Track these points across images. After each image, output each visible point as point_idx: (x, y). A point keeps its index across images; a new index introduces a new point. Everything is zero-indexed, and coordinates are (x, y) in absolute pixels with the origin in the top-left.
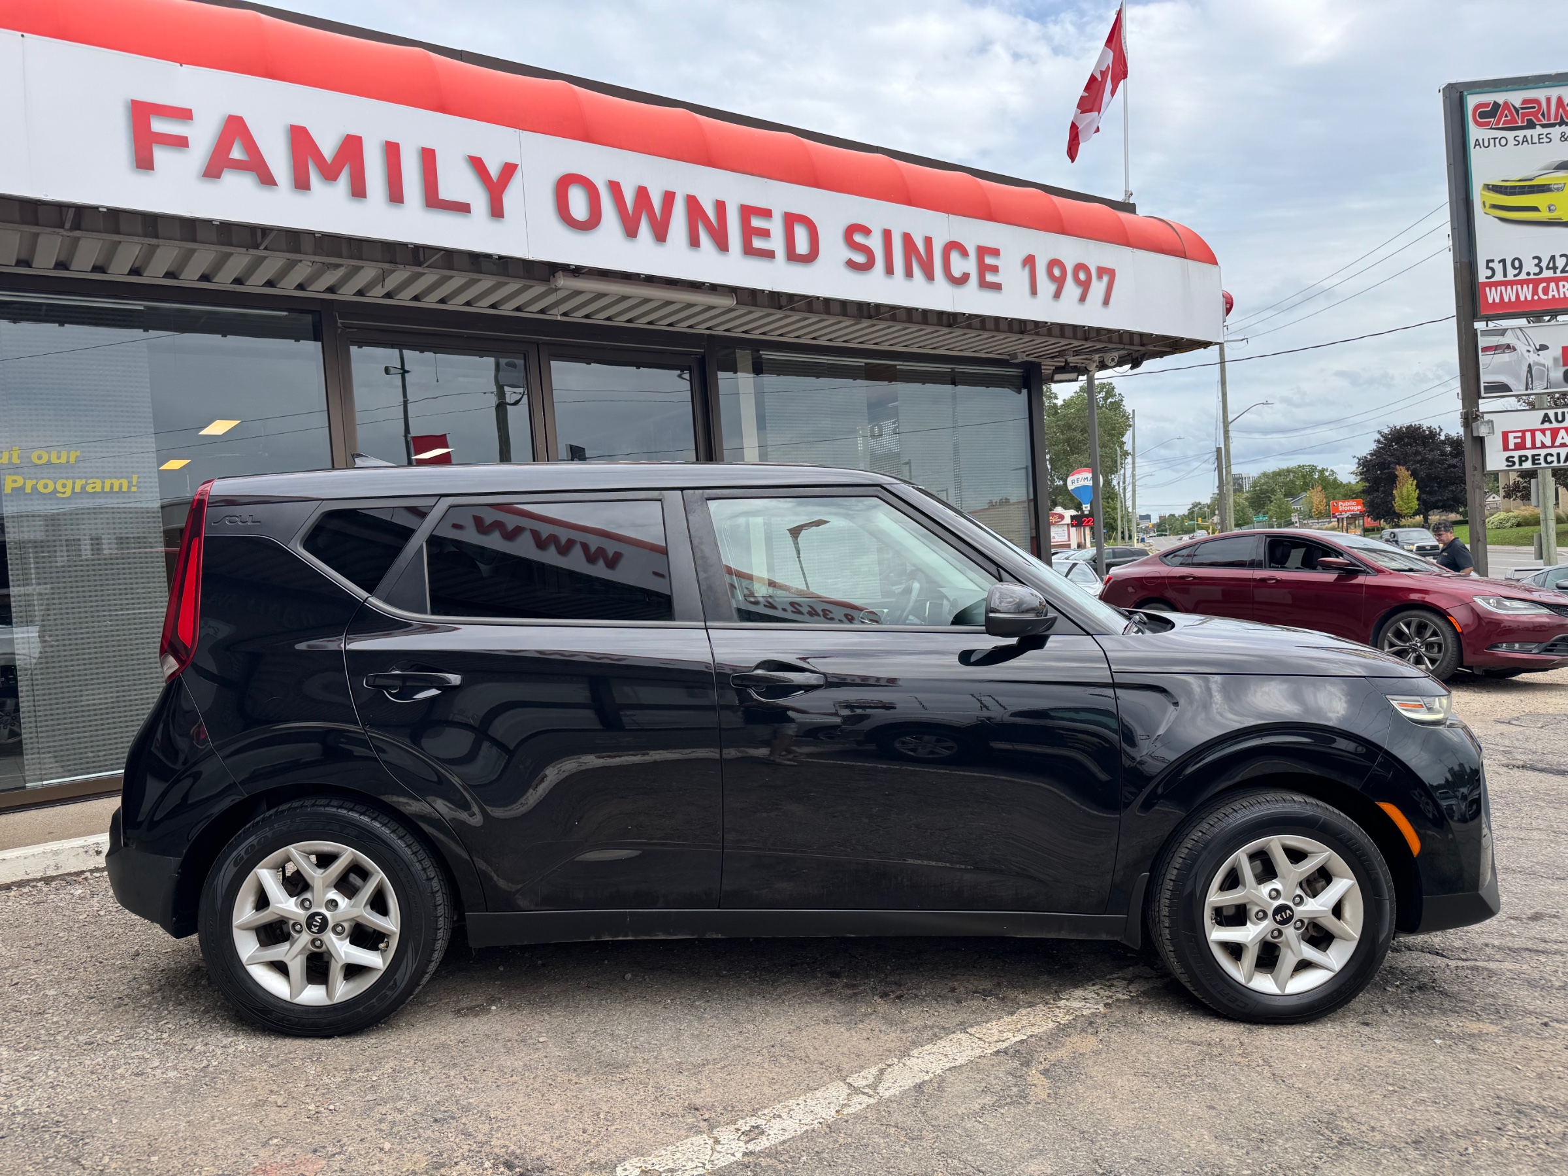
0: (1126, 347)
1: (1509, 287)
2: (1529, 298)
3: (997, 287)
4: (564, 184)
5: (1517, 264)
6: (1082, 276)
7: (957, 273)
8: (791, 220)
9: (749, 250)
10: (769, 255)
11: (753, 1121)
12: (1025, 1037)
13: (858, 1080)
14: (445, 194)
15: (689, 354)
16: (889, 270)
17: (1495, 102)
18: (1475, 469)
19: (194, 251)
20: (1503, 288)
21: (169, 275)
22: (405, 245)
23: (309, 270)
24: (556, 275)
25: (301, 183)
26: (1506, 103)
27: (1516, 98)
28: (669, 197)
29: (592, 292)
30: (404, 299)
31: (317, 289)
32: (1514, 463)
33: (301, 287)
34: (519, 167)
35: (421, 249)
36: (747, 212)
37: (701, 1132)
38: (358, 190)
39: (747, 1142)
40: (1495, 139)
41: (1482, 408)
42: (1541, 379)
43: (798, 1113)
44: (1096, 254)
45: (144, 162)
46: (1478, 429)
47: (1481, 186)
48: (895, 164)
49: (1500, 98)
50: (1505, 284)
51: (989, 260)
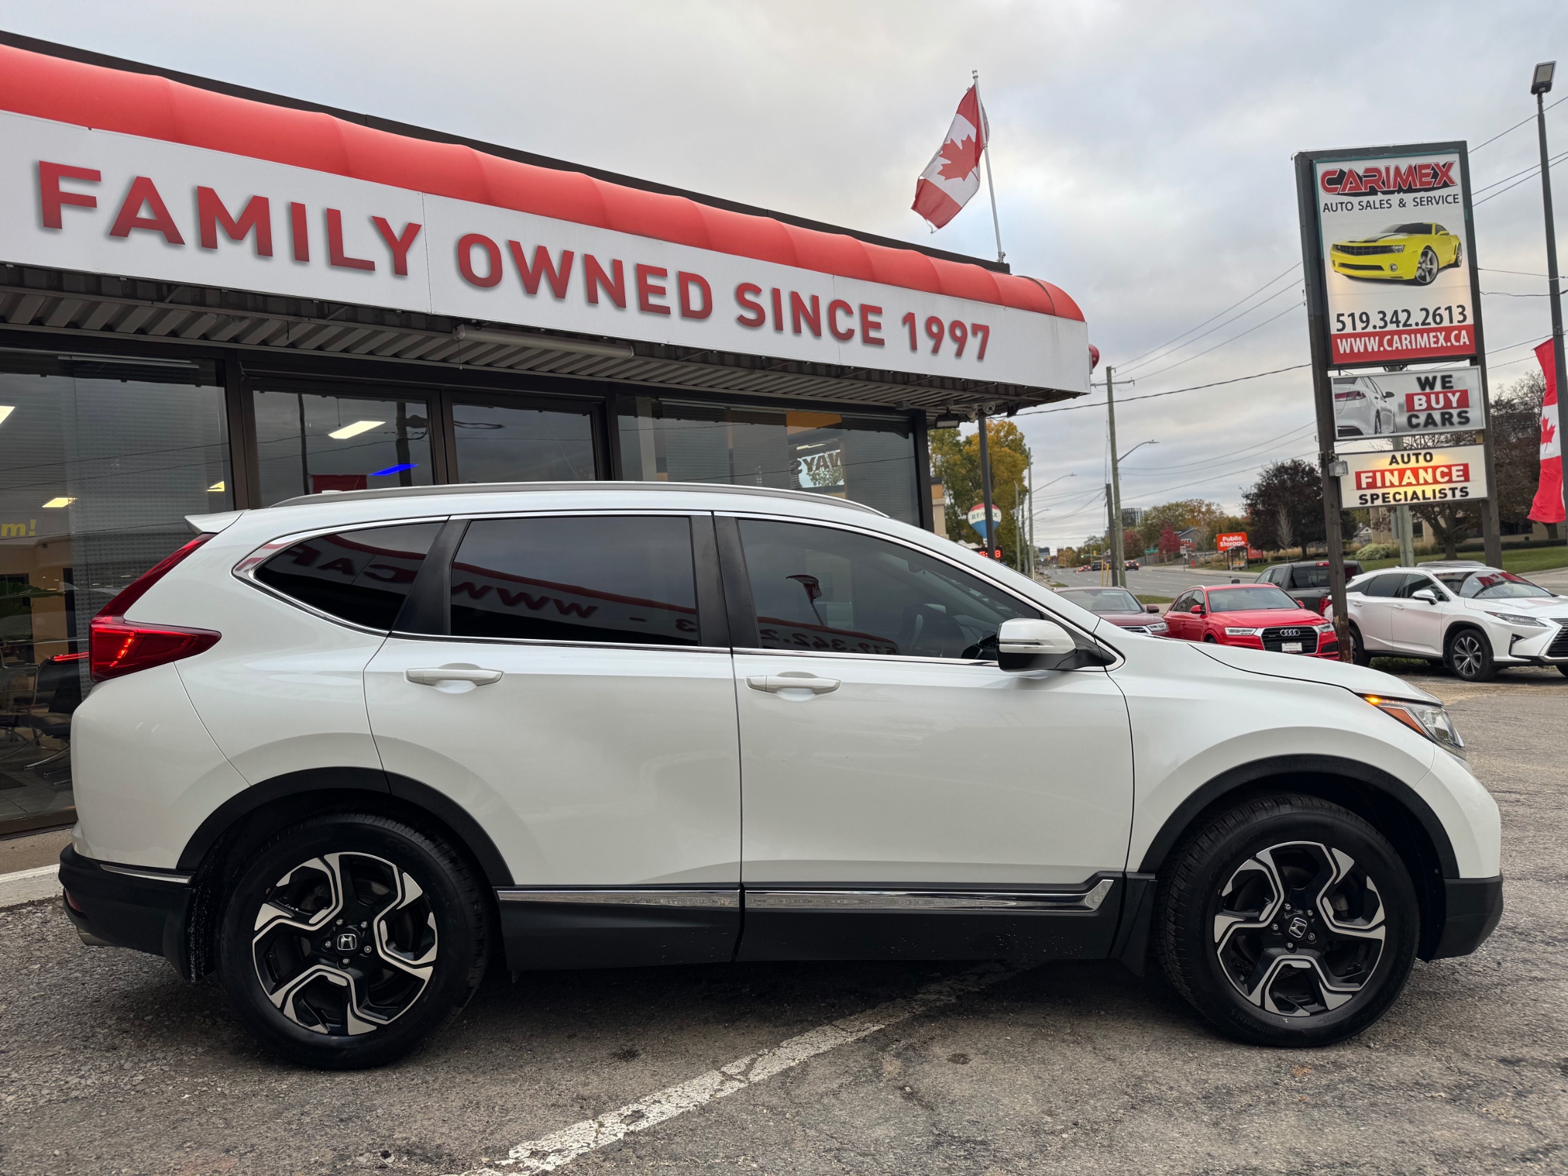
0: (1002, 397)
1: (1358, 339)
2: (1376, 349)
3: (880, 343)
4: (465, 244)
5: (1364, 318)
6: (958, 333)
7: (842, 329)
8: (684, 279)
9: (645, 307)
10: (665, 311)
11: (635, 1107)
12: (884, 1026)
13: (730, 1069)
14: (349, 252)
15: (590, 400)
16: (779, 327)
17: (1341, 170)
18: (1332, 506)
19: (99, 303)
20: (1353, 340)
21: (73, 325)
22: (311, 300)
23: (213, 322)
24: (459, 328)
25: (208, 242)
26: (1351, 171)
27: (1359, 167)
28: (567, 257)
29: (492, 343)
30: (308, 349)
31: (222, 339)
32: (1366, 501)
33: (205, 337)
34: (422, 228)
35: (326, 305)
36: (643, 271)
37: (587, 1119)
38: (264, 249)
39: (627, 1125)
40: (1342, 203)
41: (1337, 451)
42: (1389, 425)
43: (675, 1099)
44: (971, 312)
45: (51, 220)
46: (1334, 469)
47: (1331, 246)
48: (782, 227)
49: (1346, 166)
50: (1355, 336)
51: (872, 318)
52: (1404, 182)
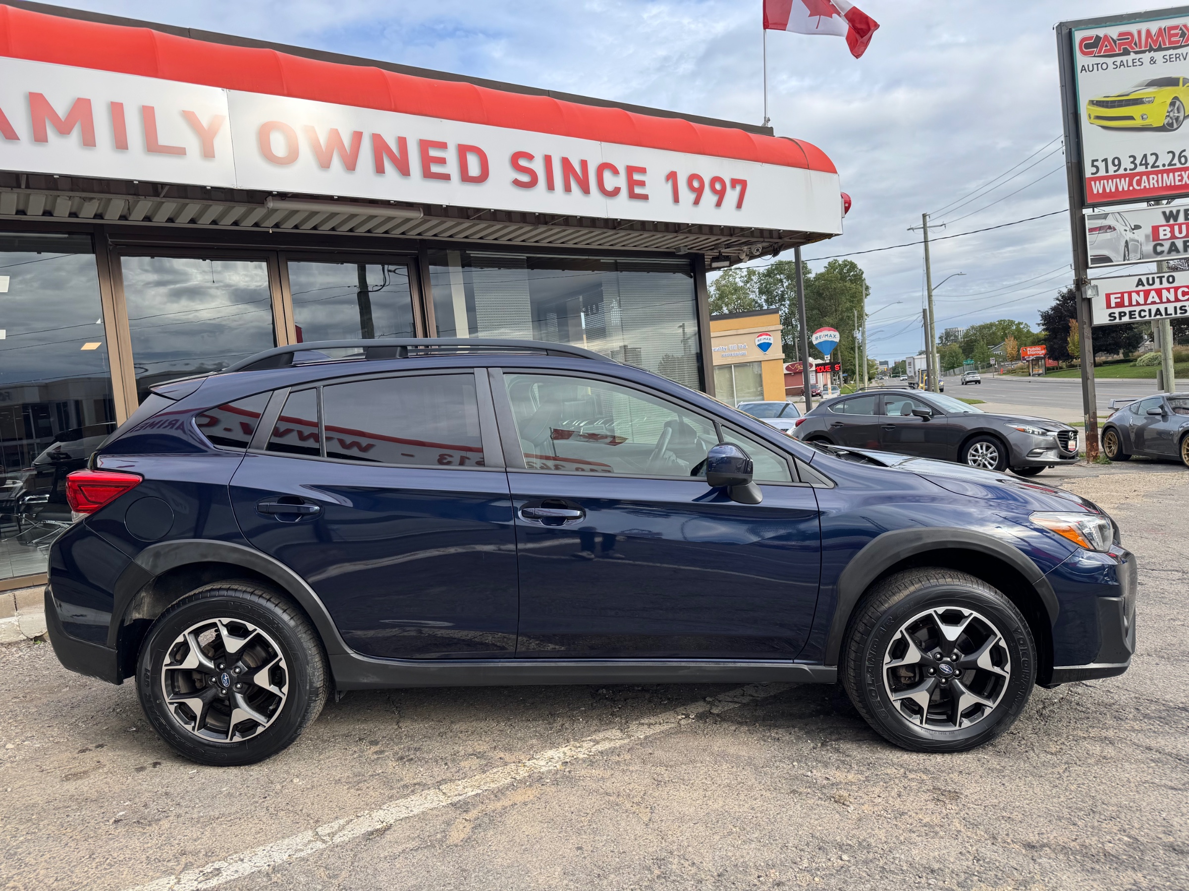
0: (766, 240)
1: (1110, 181)
2: (1126, 189)
3: (645, 197)
4: (265, 130)
5: (1116, 162)
6: (718, 187)
7: (609, 186)
8: (463, 150)
9: (428, 174)
10: (446, 177)
12: (480, 792)
14: (163, 140)
15: (406, 255)
16: (551, 186)
17: (1097, 36)
18: (1085, 323)
20: (1105, 181)
23: (70, 203)
24: (266, 199)
25: (40, 137)
26: (1106, 36)
27: (1113, 32)
28: (357, 136)
30: (160, 222)
31: (87, 217)
32: (1115, 318)
33: (73, 214)
35: (160, 186)
36: (425, 145)
37: (173, 874)
38: (89, 141)
40: (1097, 64)
41: (1089, 277)
42: (1135, 251)
43: (257, 858)
44: (730, 169)
46: (1086, 293)
47: (1087, 102)
48: (558, 103)
49: (1101, 32)
50: (1107, 178)
52: (1155, 42)
